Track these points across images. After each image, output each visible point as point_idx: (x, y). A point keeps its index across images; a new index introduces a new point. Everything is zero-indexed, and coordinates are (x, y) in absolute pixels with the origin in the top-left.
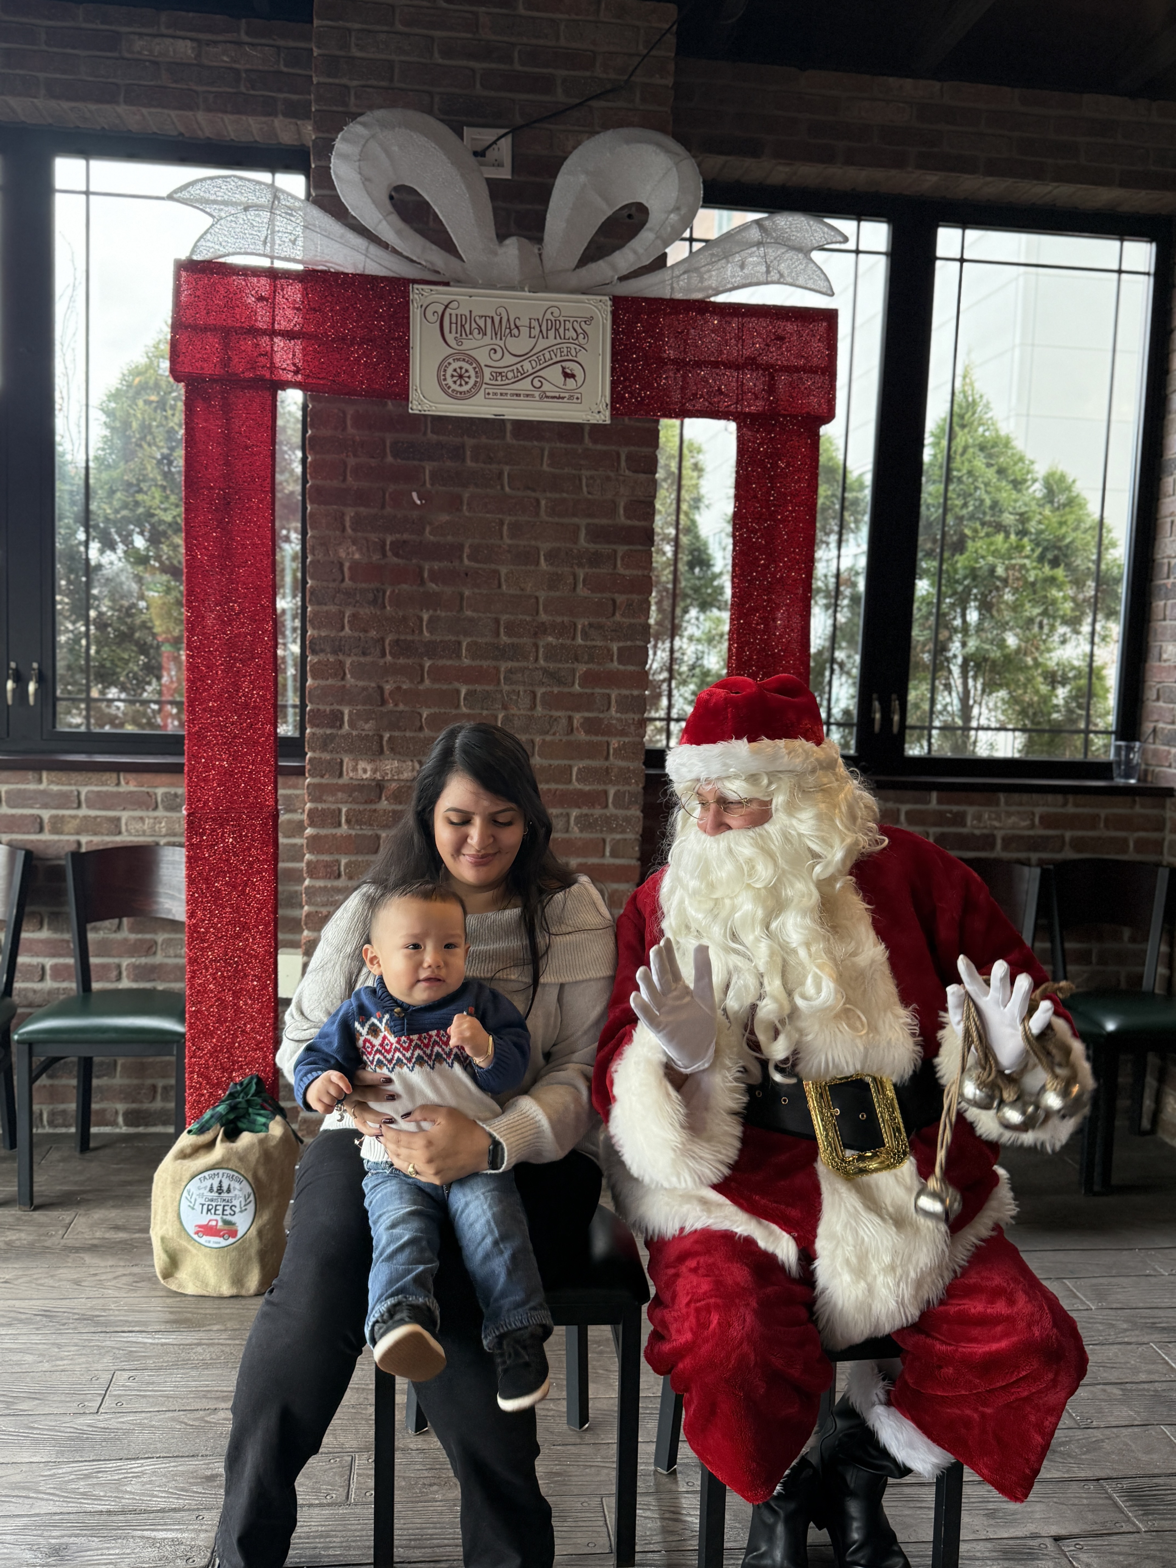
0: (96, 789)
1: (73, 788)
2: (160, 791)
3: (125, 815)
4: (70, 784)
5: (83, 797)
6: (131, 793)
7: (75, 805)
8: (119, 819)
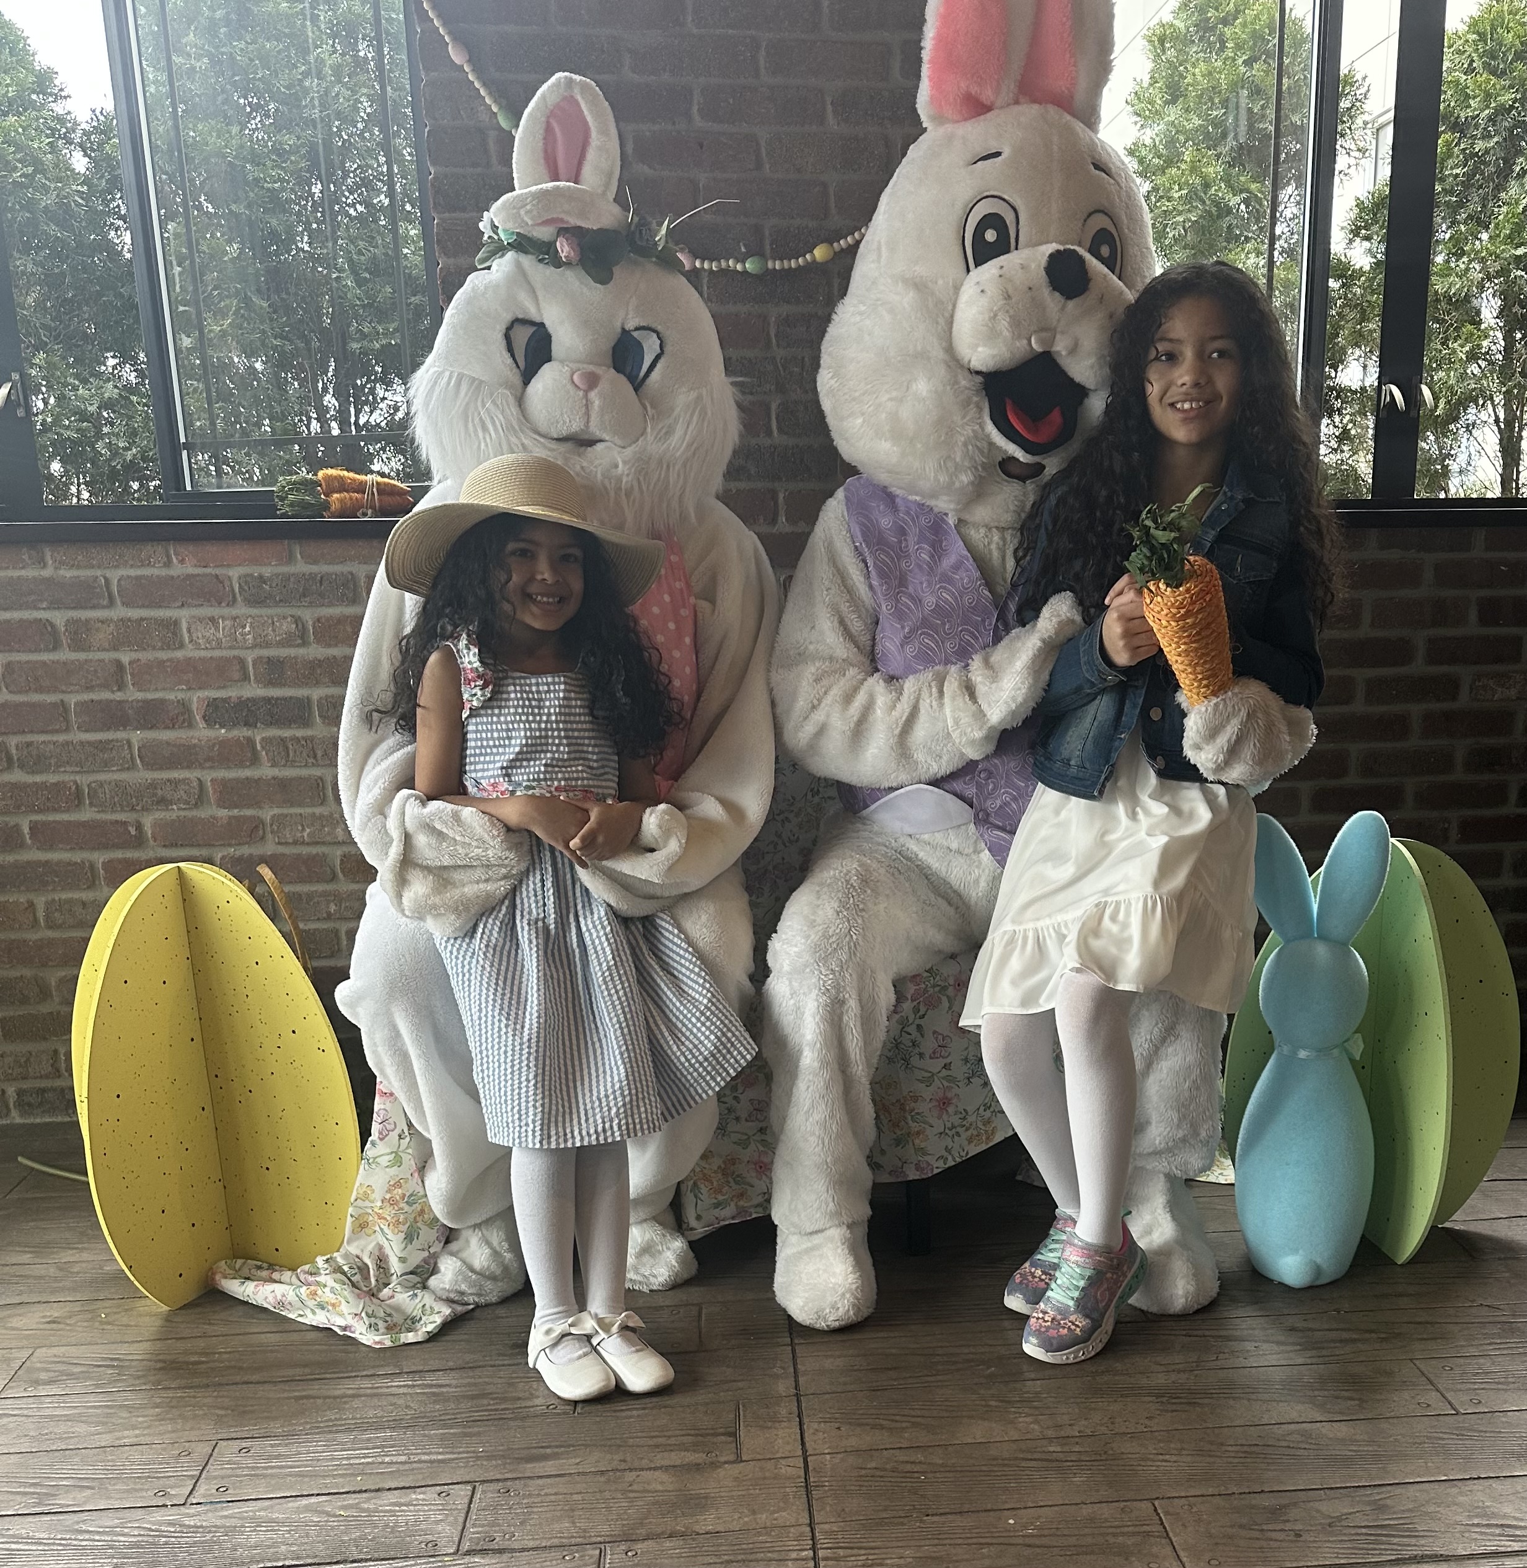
0: (133, 572)
1: (99, 573)
2: (235, 573)
3: (184, 615)
4: (93, 567)
5: (115, 589)
6: (189, 577)
7: (105, 603)
8: (176, 623)
